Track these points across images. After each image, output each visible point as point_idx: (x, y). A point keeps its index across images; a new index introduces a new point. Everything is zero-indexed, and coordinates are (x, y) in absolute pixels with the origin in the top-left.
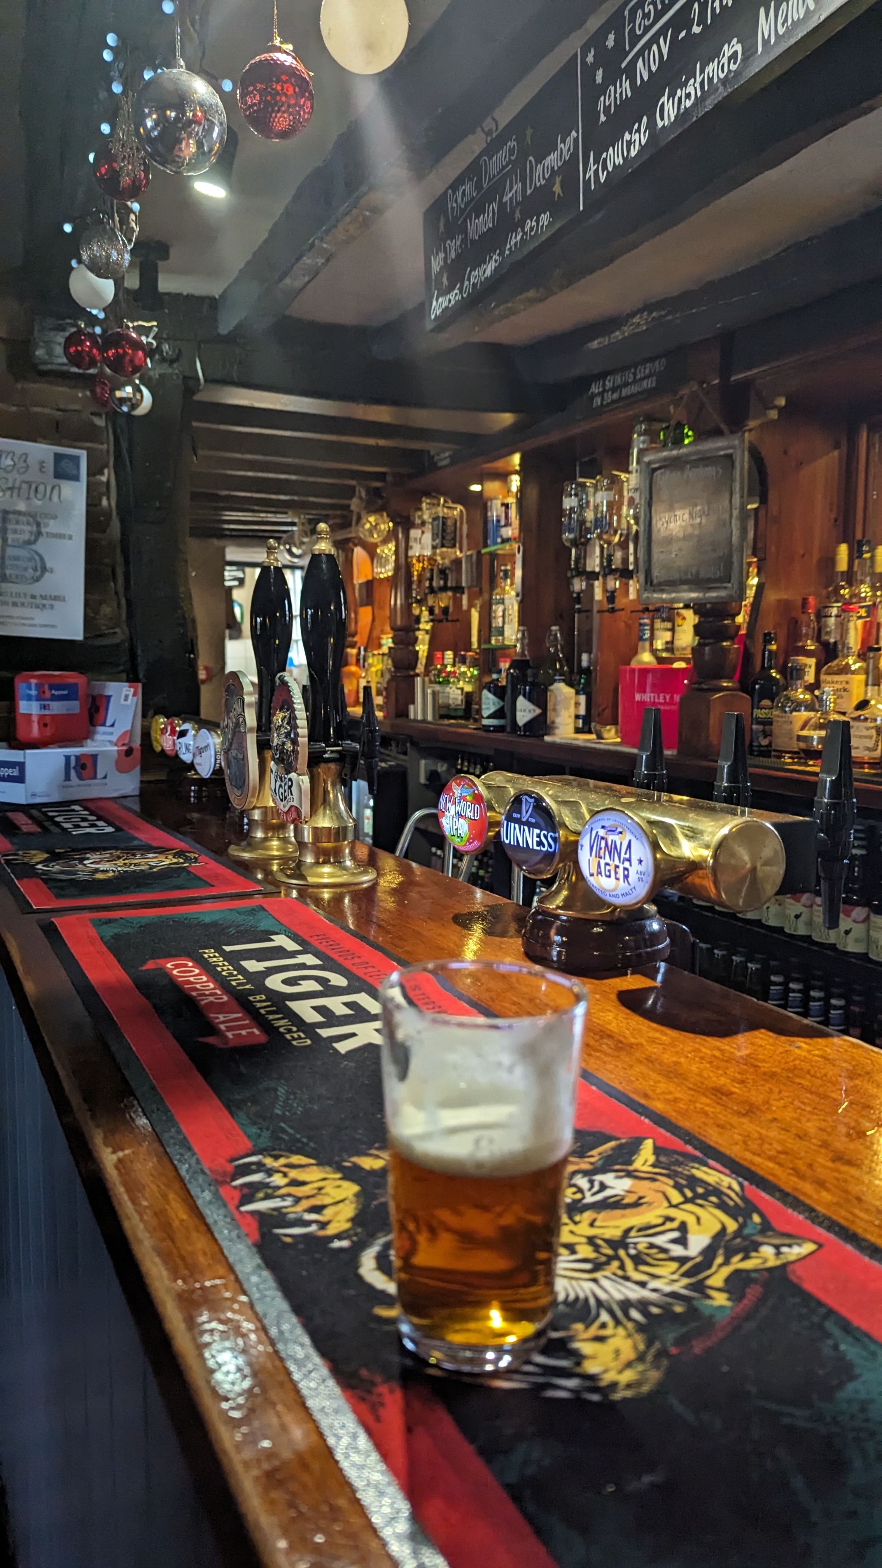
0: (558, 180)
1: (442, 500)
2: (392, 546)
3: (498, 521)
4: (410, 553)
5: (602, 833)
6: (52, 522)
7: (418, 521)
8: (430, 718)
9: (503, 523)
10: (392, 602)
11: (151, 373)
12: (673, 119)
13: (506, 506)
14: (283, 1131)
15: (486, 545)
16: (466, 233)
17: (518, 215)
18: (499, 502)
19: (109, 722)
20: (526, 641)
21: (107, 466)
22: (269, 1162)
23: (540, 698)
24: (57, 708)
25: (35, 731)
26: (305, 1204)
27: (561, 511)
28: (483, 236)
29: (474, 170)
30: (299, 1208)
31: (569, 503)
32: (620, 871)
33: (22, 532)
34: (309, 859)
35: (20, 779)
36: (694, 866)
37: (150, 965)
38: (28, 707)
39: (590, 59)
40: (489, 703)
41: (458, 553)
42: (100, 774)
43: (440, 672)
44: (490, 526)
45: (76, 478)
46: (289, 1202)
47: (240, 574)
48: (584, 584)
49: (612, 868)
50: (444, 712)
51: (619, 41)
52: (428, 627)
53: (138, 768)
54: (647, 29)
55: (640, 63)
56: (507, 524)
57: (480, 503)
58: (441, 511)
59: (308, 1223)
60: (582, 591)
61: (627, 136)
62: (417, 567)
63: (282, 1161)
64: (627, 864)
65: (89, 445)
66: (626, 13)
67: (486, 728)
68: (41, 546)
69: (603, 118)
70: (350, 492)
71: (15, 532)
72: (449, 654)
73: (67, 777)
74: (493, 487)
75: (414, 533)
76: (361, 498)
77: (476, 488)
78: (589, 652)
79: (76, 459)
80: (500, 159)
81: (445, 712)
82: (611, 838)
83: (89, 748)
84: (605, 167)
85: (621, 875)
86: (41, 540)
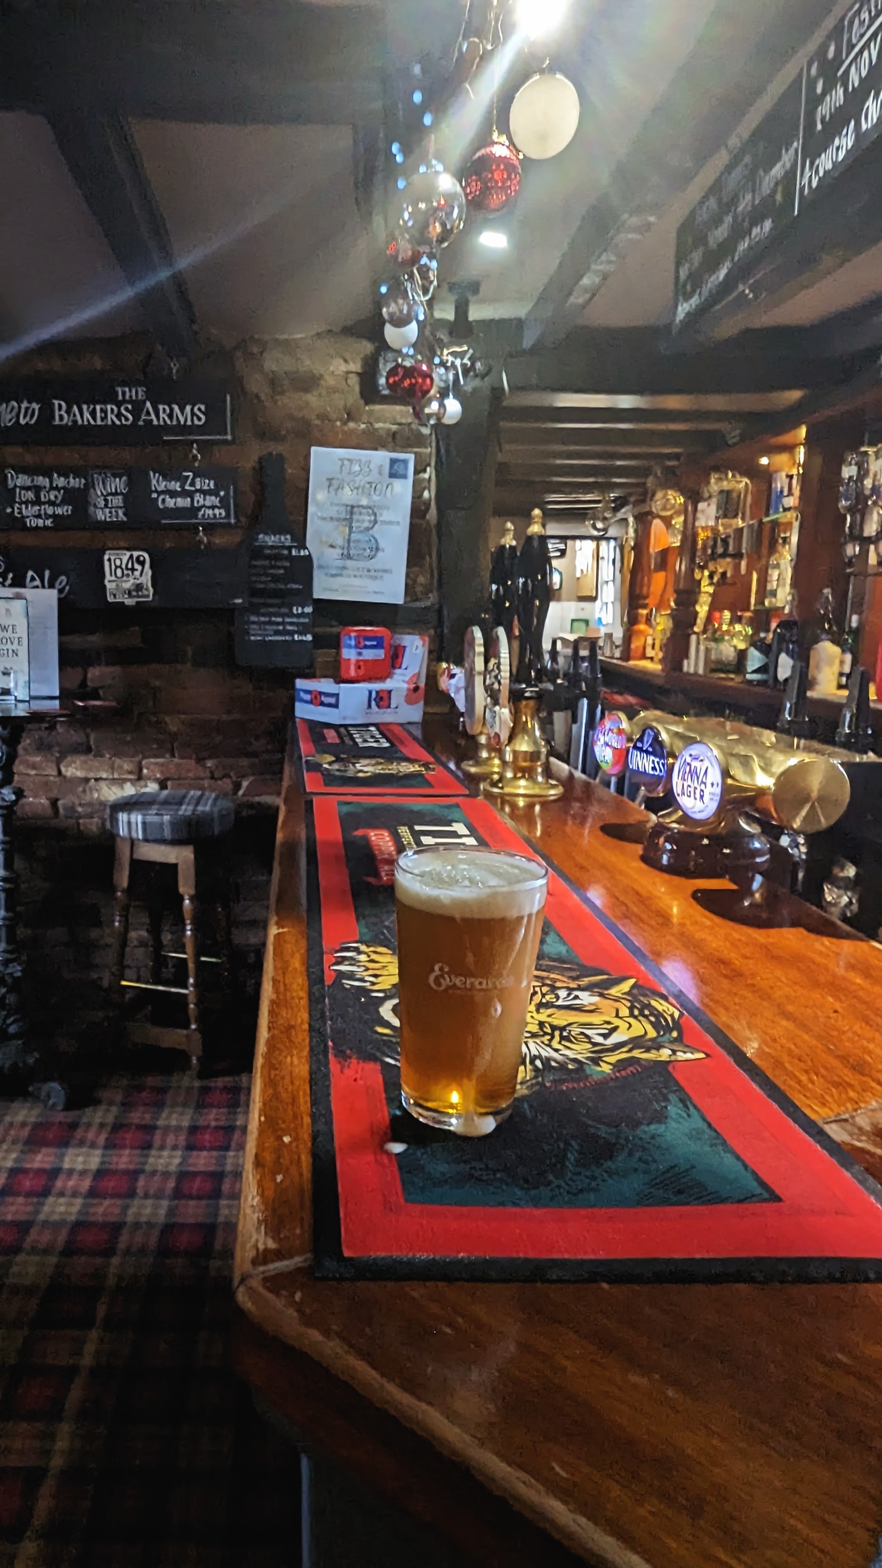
0: (780, 188)
1: (730, 475)
2: (681, 519)
3: (782, 492)
4: (697, 524)
5: (689, 760)
6: (385, 512)
7: (706, 495)
8: (701, 671)
9: (786, 493)
10: (677, 568)
11: (466, 388)
12: (875, 120)
13: (790, 477)
14: (383, 934)
15: (767, 515)
16: (706, 244)
17: (746, 224)
18: (784, 474)
19: (404, 666)
20: (796, 603)
21: (429, 465)
22: (363, 948)
23: (803, 657)
24: (369, 655)
25: (353, 673)
26: (370, 972)
27: (840, 480)
28: (720, 245)
29: (716, 188)
30: (365, 973)
31: (849, 471)
32: (698, 792)
33: (363, 521)
34: (509, 775)
35: (336, 706)
36: (761, 792)
37: (359, 833)
38: (349, 654)
39: (814, 71)
40: (755, 659)
41: (740, 522)
42: (393, 705)
43: (715, 631)
44: (773, 496)
45: (405, 477)
46: (362, 969)
47: (562, 546)
48: (857, 549)
49: (692, 790)
50: (713, 666)
51: (838, 51)
52: (711, 590)
53: (422, 703)
54: (862, 36)
55: (853, 68)
56: (790, 493)
57: (764, 477)
58: (725, 485)
59: (366, 981)
60: (855, 556)
61: (837, 142)
62: (702, 535)
63: (372, 949)
64: (703, 787)
65: (416, 450)
66: (846, 23)
67: (750, 682)
68: (376, 531)
69: (819, 127)
70: (646, 472)
71: (358, 521)
72: (727, 614)
73: (369, 706)
74: (782, 459)
75: (701, 506)
76: (656, 476)
77: (764, 461)
78: (860, 614)
79: (405, 462)
80: (737, 173)
81: (718, 666)
82: (694, 764)
83: (388, 685)
84: (817, 172)
85: (698, 796)
86: (376, 526)
